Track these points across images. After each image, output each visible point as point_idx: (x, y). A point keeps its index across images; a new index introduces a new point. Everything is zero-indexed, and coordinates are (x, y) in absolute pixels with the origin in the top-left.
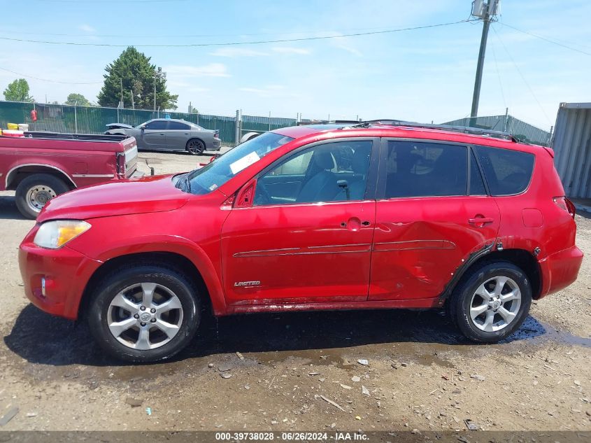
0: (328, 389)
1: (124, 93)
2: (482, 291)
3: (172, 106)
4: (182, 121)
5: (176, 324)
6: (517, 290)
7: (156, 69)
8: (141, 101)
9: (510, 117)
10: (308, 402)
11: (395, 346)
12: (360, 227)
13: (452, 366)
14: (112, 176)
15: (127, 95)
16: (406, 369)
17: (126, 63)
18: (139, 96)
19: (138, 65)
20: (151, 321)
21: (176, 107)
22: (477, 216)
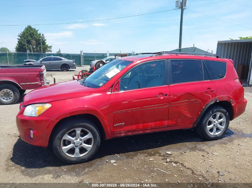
0: (158, 165)
1: (27, 46)
2: (211, 119)
3: (49, 51)
4: (58, 57)
5: (90, 144)
6: (224, 117)
7: (41, 35)
8: (36, 49)
9: (195, 48)
10: (153, 172)
11: (179, 145)
12: (164, 97)
13: (204, 151)
14: (39, 83)
15: (29, 47)
16: (187, 154)
17: (27, 33)
18: (34, 47)
19: (33, 33)
20: (80, 145)
21: (51, 51)
22: (208, 88)
